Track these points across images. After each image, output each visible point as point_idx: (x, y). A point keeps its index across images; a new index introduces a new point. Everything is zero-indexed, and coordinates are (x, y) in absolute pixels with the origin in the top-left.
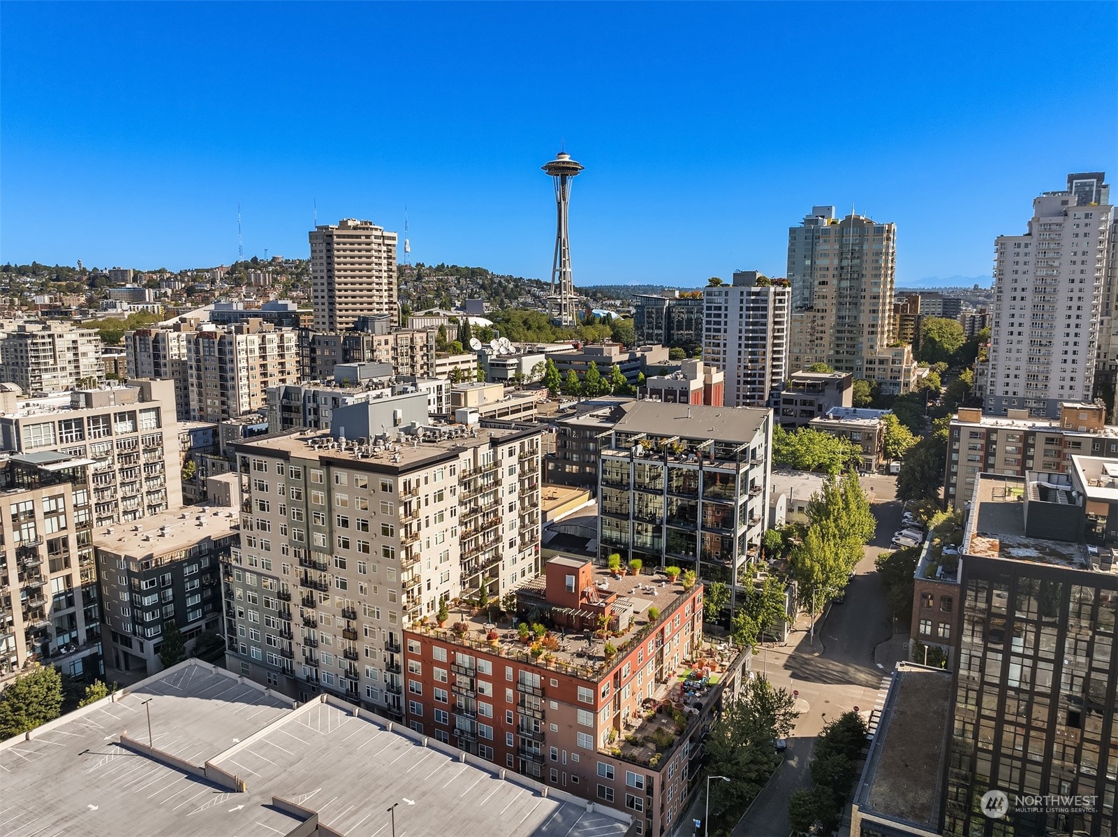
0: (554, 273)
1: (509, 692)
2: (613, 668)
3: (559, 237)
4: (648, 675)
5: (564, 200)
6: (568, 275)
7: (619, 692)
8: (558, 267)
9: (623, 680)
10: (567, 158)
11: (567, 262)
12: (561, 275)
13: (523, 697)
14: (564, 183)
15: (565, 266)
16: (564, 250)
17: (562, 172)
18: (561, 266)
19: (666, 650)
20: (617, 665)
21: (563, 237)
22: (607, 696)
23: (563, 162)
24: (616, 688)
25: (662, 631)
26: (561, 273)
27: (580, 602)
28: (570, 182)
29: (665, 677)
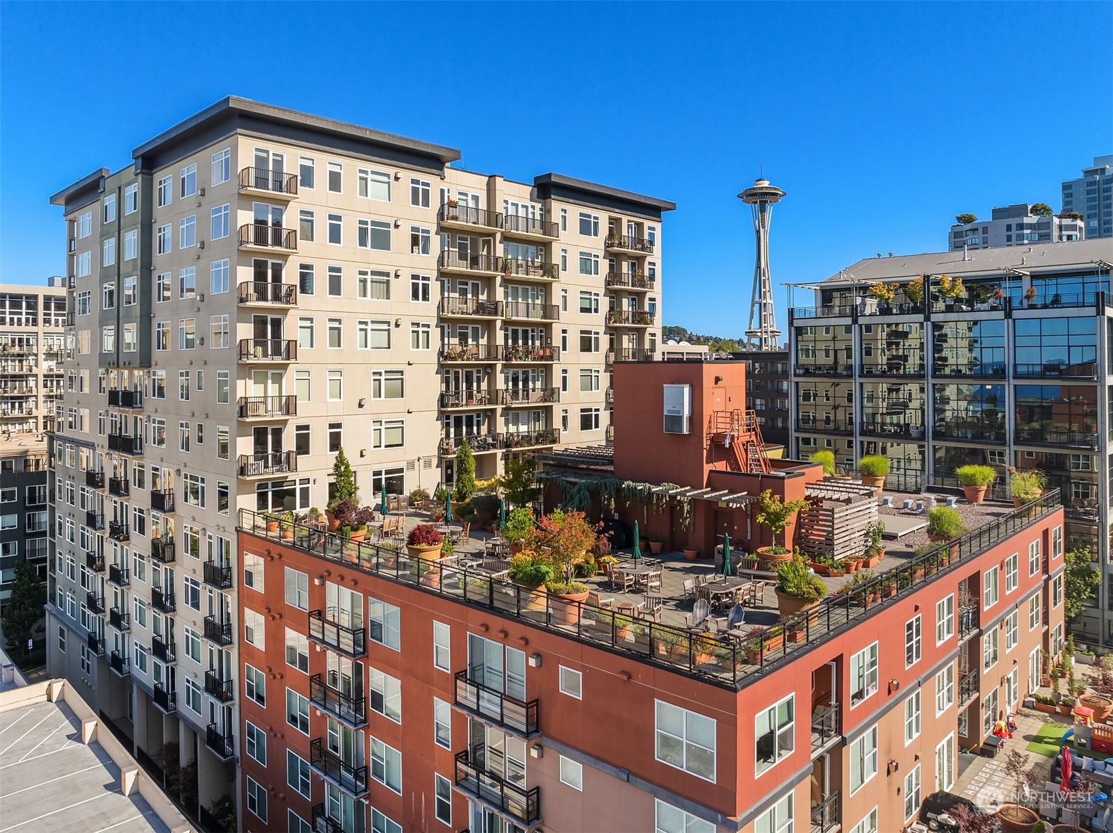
0: (753, 306)
1: (443, 711)
2: (811, 646)
3: (759, 267)
4: (939, 714)
5: (764, 227)
6: (769, 307)
7: (837, 752)
8: (757, 299)
9: (852, 707)
10: (766, 184)
11: (768, 294)
12: (760, 308)
13: (478, 731)
14: (763, 210)
15: (765, 298)
16: (764, 280)
17: (760, 199)
18: (760, 298)
19: (986, 649)
20: (825, 639)
21: (763, 266)
22: (782, 757)
23: (762, 188)
24: (823, 733)
25: (974, 583)
26: (760, 304)
27: (707, 468)
28: (769, 209)
29: (985, 734)
